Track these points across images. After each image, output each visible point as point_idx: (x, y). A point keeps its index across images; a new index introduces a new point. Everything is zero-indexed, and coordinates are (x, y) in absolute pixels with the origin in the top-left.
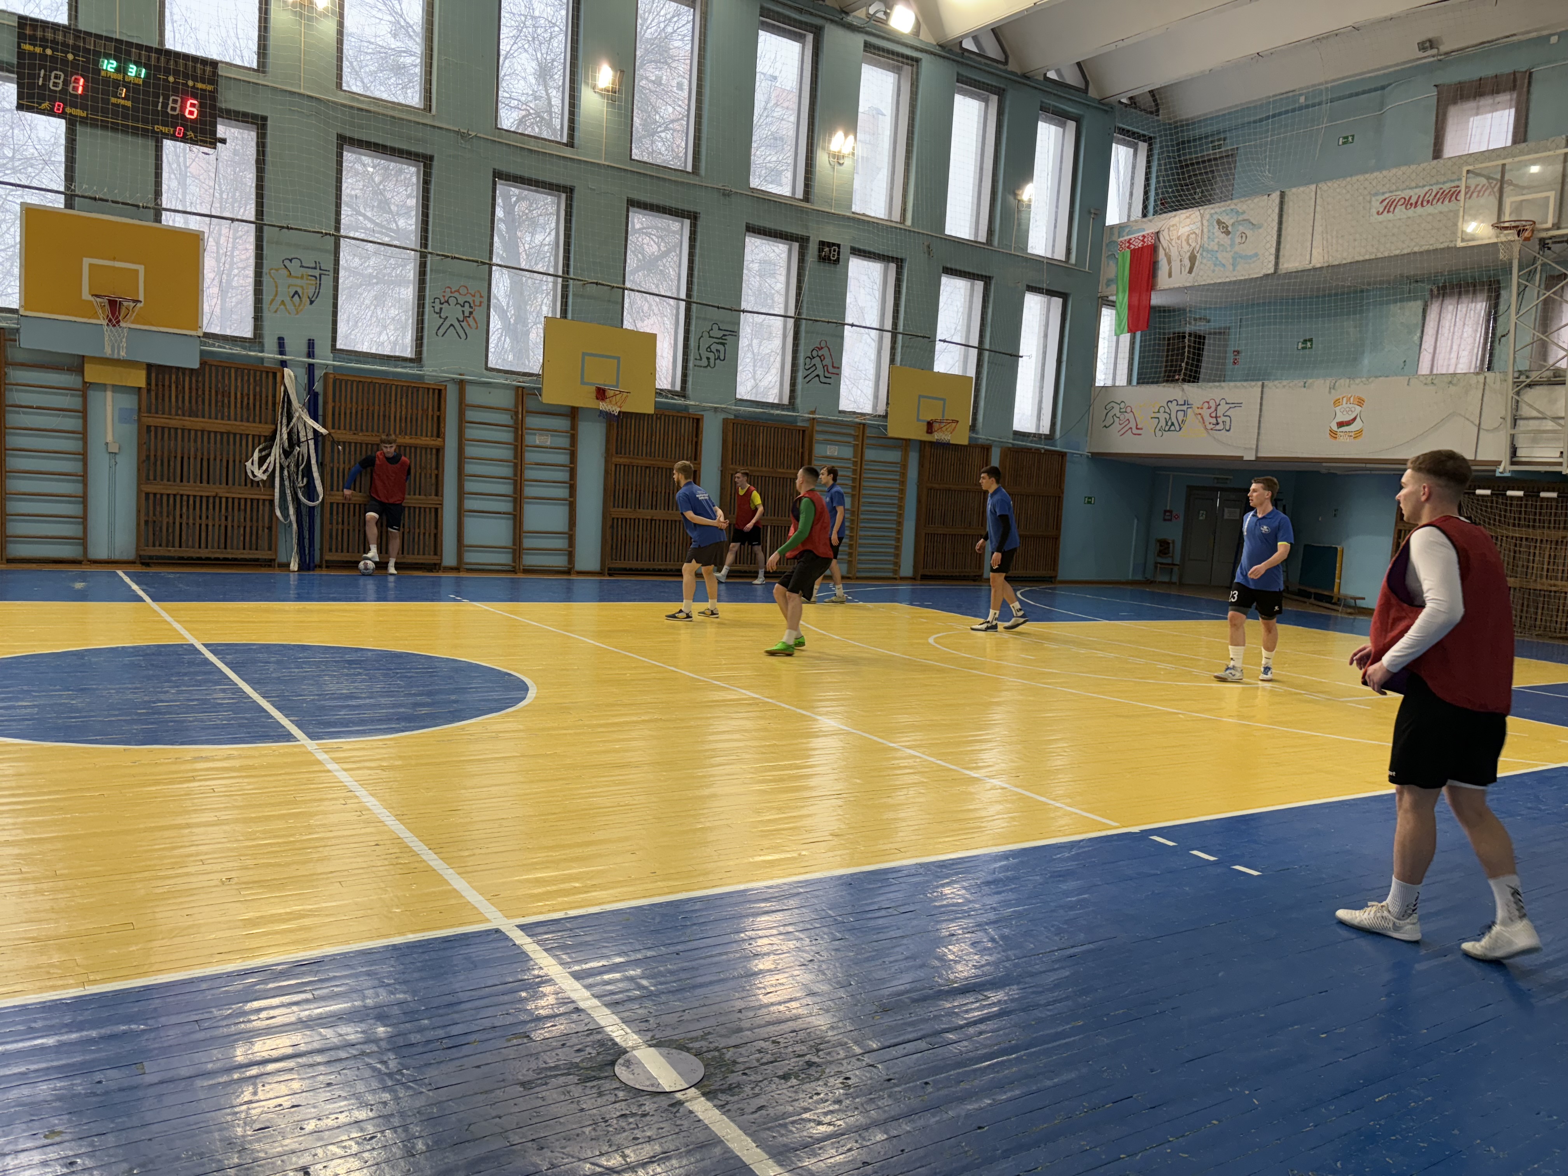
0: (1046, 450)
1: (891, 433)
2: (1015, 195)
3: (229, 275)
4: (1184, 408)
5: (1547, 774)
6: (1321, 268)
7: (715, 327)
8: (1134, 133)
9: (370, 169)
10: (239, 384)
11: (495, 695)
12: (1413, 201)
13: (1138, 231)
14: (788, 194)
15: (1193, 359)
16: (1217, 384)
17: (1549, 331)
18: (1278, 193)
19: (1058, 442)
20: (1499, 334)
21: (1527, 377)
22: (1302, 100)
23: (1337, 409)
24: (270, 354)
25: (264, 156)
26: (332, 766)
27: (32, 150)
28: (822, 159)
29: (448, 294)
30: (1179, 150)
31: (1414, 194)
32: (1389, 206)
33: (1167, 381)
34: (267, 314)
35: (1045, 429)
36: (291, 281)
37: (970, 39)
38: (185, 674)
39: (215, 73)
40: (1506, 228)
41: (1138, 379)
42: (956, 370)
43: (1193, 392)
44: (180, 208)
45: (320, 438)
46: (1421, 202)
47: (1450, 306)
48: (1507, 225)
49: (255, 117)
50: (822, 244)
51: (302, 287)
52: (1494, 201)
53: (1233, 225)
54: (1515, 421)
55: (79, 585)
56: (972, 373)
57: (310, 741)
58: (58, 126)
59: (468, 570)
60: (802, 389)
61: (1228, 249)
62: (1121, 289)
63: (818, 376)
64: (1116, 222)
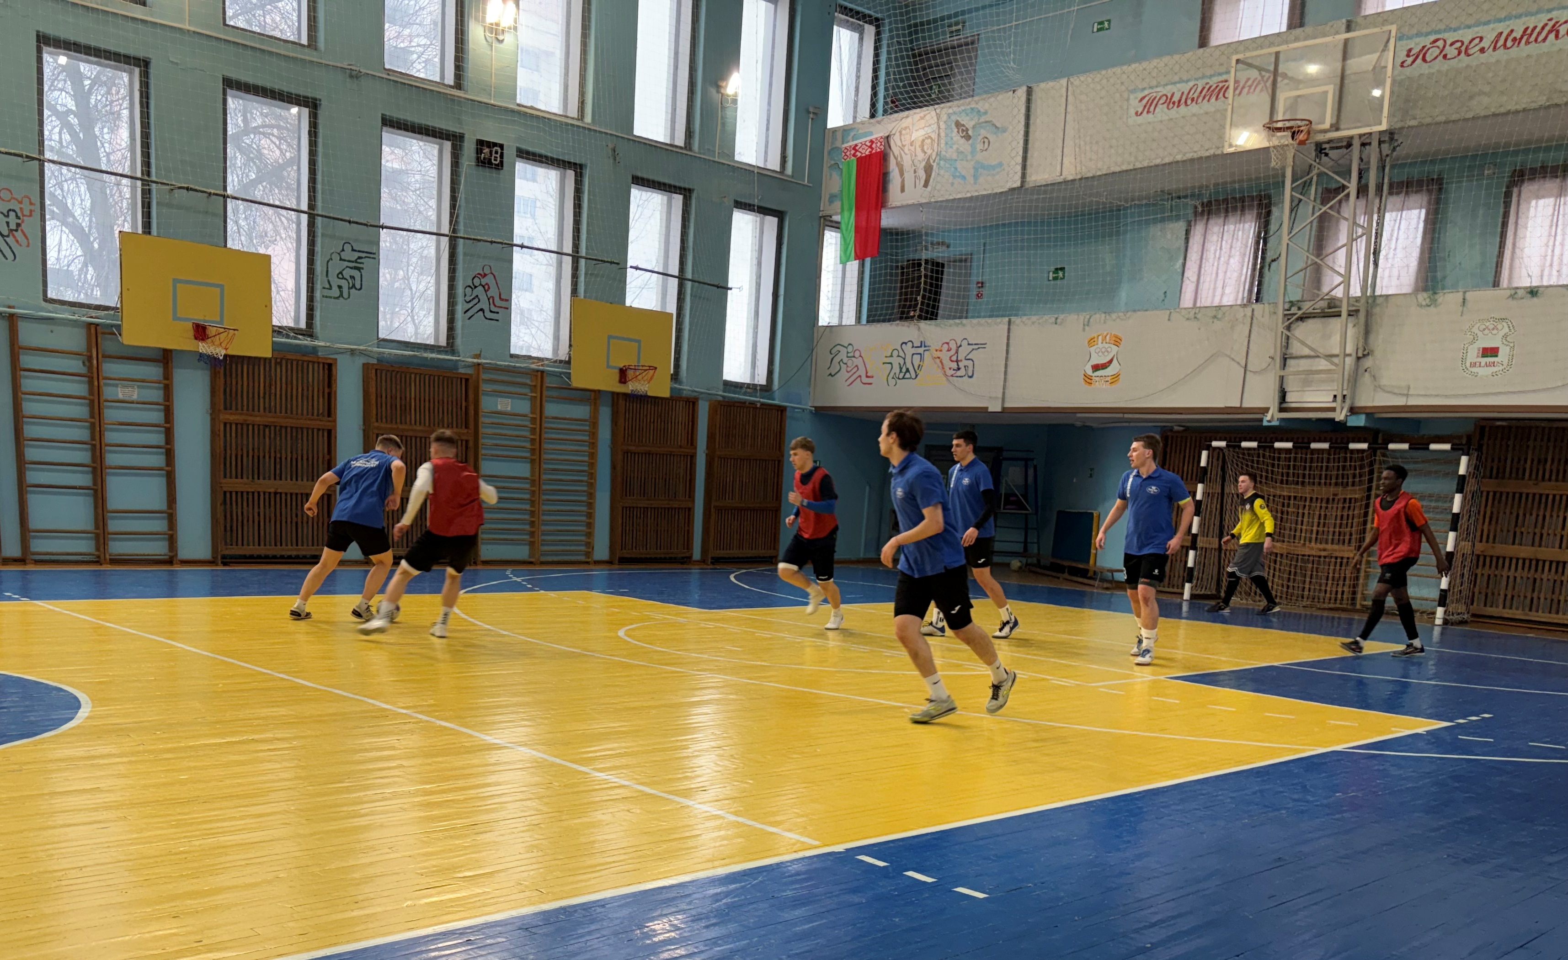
0: (763, 404)
1: (576, 383)
2: (718, 87)
4: (921, 350)
5: (1315, 761)
6: (1073, 181)
7: (348, 247)
8: (858, 13)
11: (32, 716)
12: (1176, 99)
13: (866, 134)
14: (437, 79)
15: (930, 292)
16: (957, 321)
17: (1324, 253)
18: (1024, 88)
19: (776, 395)
20: (1268, 260)
21: (1299, 309)
23: (1092, 349)
28: (476, 33)
30: (910, 34)
31: (1177, 90)
32: (1150, 105)
33: (901, 319)
35: (761, 379)
40: (1279, 129)
41: (868, 317)
42: (652, 305)
43: (928, 331)
46: (1185, 100)
47: (1215, 226)
48: (1280, 125)
50: (481, 143)
52: (1266, 97)
53: (974, 127)
54: (1284, 360)
56: (672, 308)
59: (37, 562)
60: (463, 326)
61: (969, 157)
62: (846, 207)
63: (482, 310)
64: (840, 123)
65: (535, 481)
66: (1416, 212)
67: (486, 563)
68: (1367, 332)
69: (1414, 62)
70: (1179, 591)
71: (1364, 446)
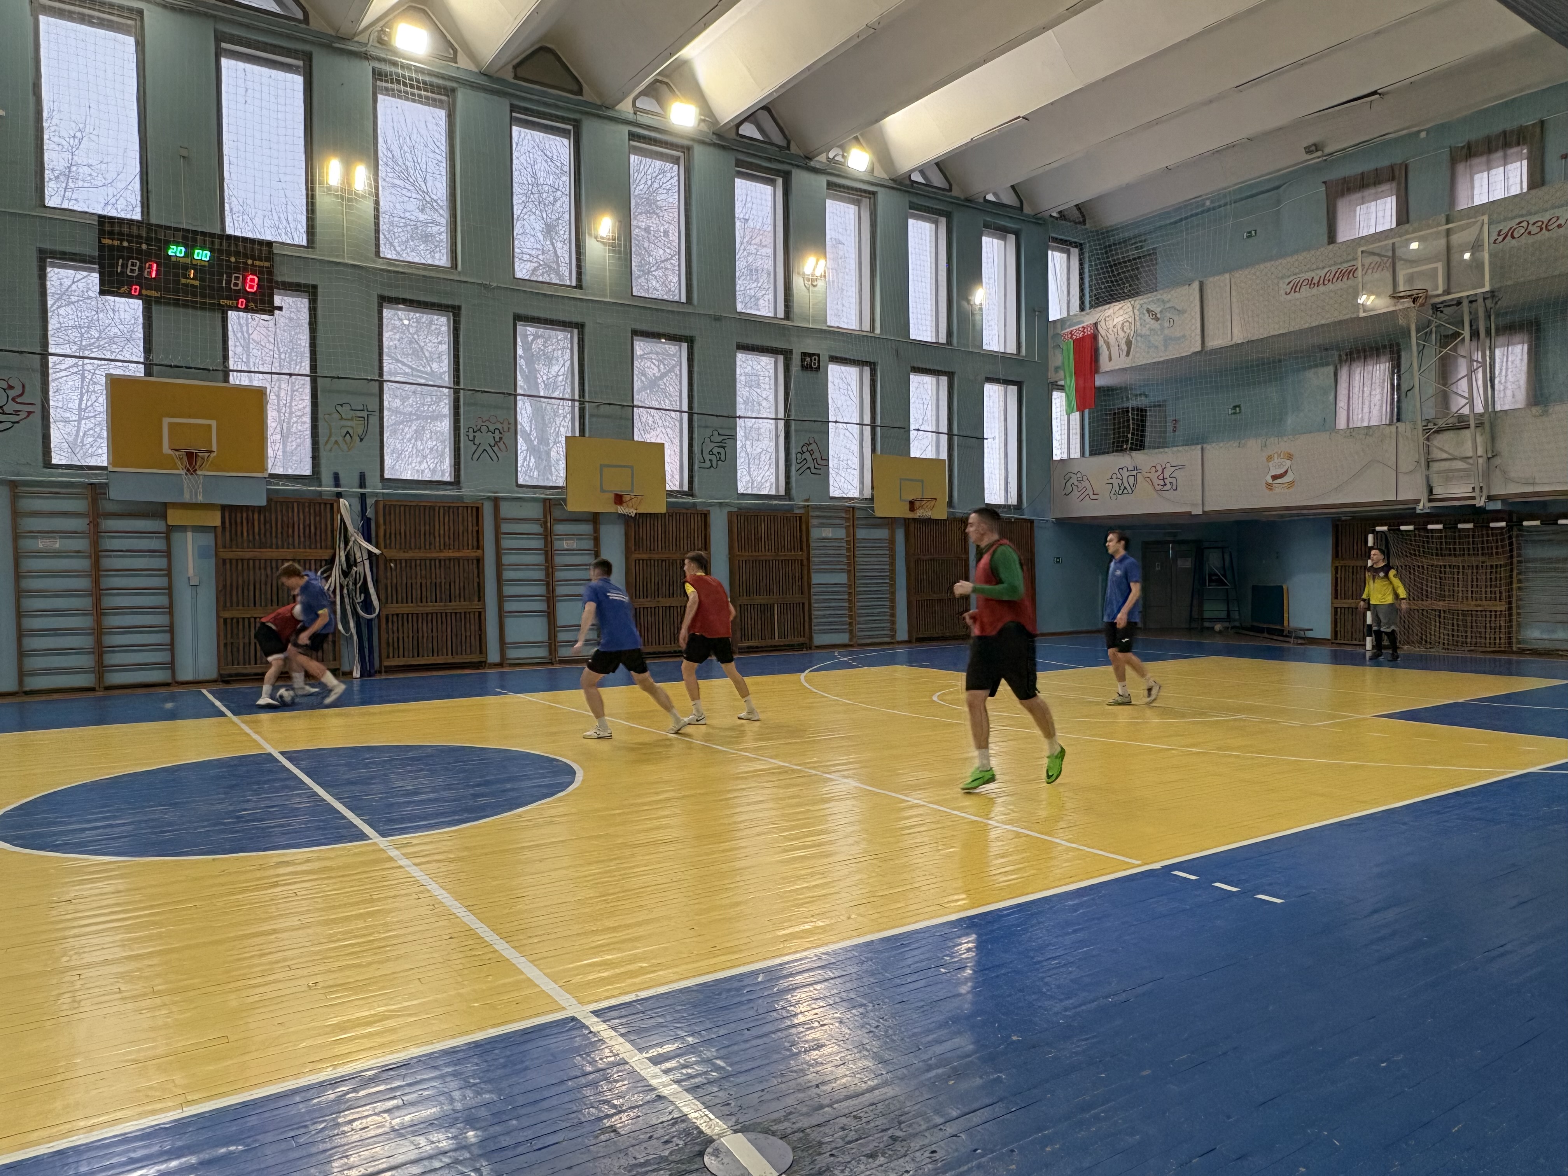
0: (1017, 519)
1: (878, 514)
2: (968, 301)
3: (289, 423)
4: (1134, 473)
5: (1515, 782)
6: (1242, 343)
7: (716, 433)
8: (1066, 241)
9: (406, 322)
10: (302, 517)
11: (547, 781)
12: (1315, 281)
13: (1078, 323)
14: (771, 315)
15: (1138, 430)
16: (1161, 450)
17: (1450, 382)
18: (1197, 282)
19: (1026, 511)
20: (1404, 390)
21: (1435, 424)
22: (1208, 203)
23: (1270, 464)
24: (327, 488)
25: (315, 318)
26: (404, 862)
27: (116, 330)
28: (798, 283)
29: (480, 423)
30: (1106, 253)
31: (1316, 275)
32: (1296, 288)
33: (1117, 451)
34: (323, 453)
35: (1013, 500)
36: (344, 423)
37: (917, 173)
38: (265, 782)
39: (270, 252)
40: (1402, 297)
41: (1091, 451)
42: (930, 454)
43: (1139, 458)
44: (246, 369)
45: (374, 558)
46: (1323, 281)
47: (1357, 369)
48: (1402, 294)
49: (306, 286)
50: (804, 355)
51: (352, 427)
52: (1388, 275)
53: (1161, 312)
54: (1428, 464)
55: (169, 705)
56: (944, 456)
57: (382, 839)
58: (137, 305)
59: (511, 665)
60: (797, 481)
61: (1159, 333)
62: (1067, 375)
63: (809, 468)
64: (1058, 317)
65: (851, 585)
66: (1520, 347)
67: (818, 647)
68: (1493, 438)
69: (1504, 239)
70: (1362, 643)
71: (1503, 524)
